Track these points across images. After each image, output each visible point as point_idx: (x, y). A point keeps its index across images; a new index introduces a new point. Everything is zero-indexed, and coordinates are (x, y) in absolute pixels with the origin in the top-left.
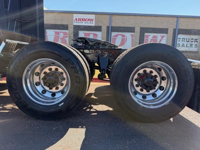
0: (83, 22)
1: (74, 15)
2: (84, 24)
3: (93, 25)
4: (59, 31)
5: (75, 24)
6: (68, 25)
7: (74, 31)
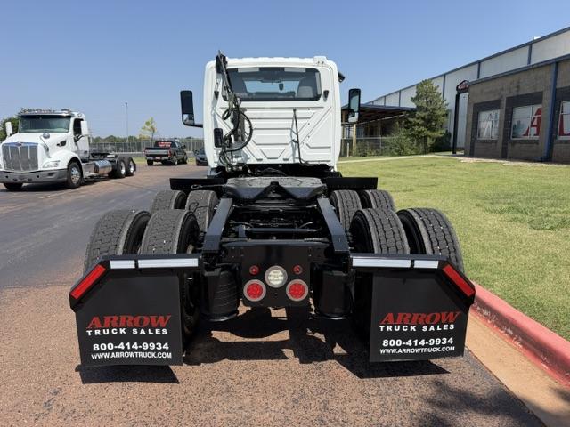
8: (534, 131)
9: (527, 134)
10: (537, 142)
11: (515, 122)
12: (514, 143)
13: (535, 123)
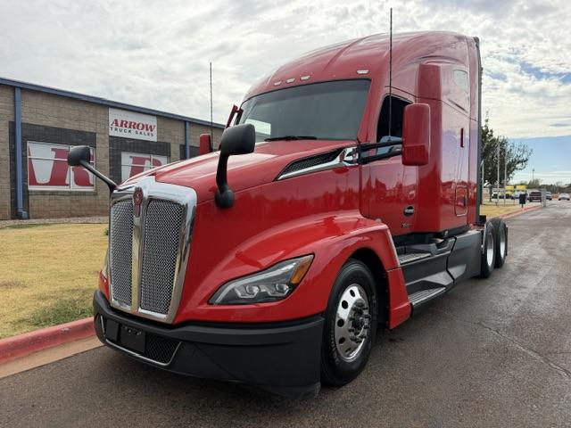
2: (133, 135)
3: (154, 139)
5: (113, 133)
6: (95, 134)
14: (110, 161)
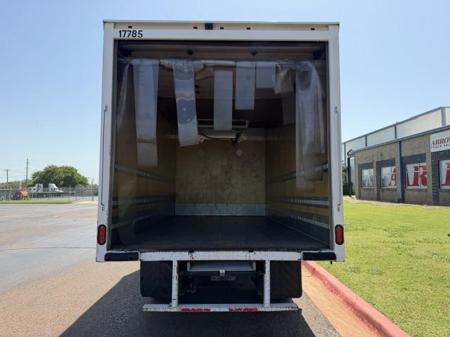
0: (442, 145)
1: (432, 136)
2: (443, 148)
4: (418, 165)
5: (433, 150)
6: (425, 154)
7: (432, 163)
8: (393, 182)
9: (390, 185)
10: (396, 190)
11: (383, 177)
12: (383, 190)
13: (394, 178)
14: (432, 169)
